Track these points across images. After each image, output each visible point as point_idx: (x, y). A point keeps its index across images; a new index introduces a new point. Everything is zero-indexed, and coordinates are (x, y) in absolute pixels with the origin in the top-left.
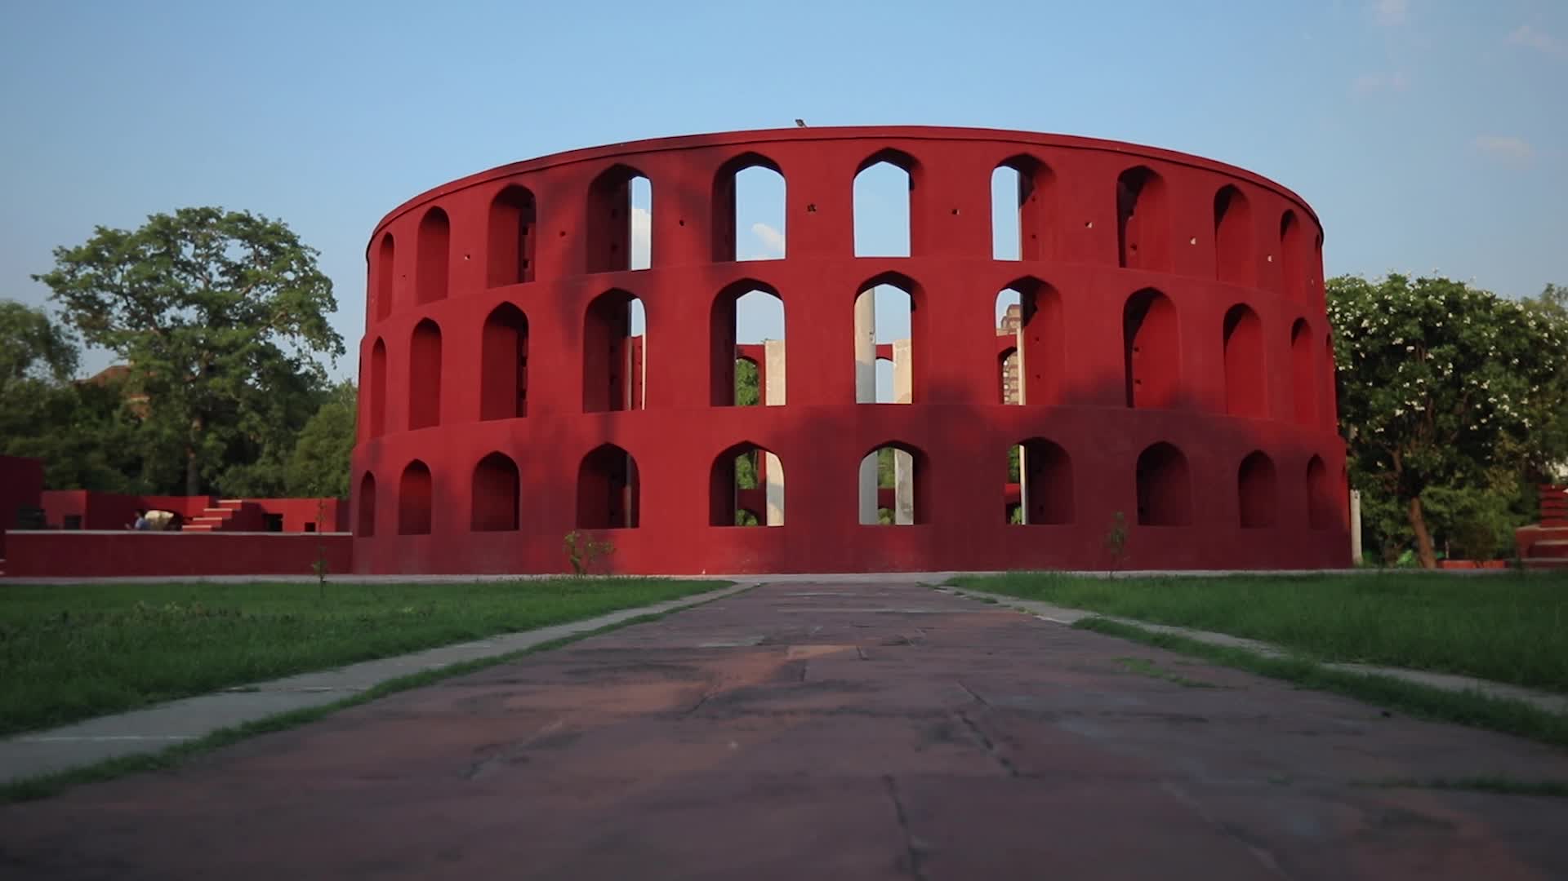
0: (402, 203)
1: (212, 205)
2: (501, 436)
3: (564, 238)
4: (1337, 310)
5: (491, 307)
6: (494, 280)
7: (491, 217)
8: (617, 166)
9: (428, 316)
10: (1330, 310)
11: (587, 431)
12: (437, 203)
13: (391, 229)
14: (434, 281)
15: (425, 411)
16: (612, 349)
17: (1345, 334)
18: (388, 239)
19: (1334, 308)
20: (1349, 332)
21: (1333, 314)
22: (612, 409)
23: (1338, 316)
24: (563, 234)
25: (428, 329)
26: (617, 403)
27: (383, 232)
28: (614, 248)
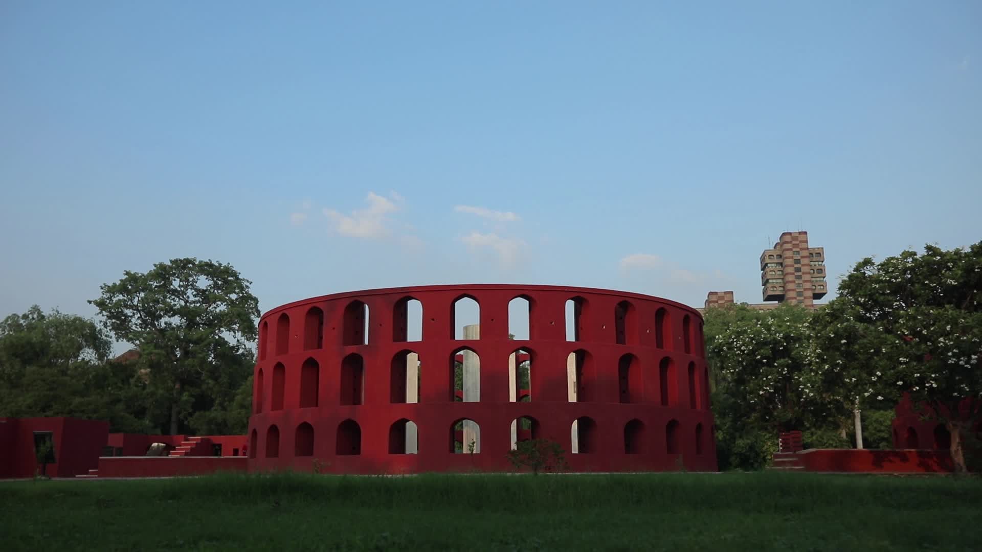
0: (270, 309)
1: (190, 257)
2: (308, 415)
3: (336, 330)
4: (735, 340)
5: (305, 358)
6: (306, 347)
7: (306, 322)
8: (356, 301)
9: (280, 361)
10: (732, 340)
11: (346, 412)
12: (285, 312)
13: (267, 320)
14: (283, 347)
15: (277, 404)
16: (355, 376)
17: (737, 353)
18: (266, 324)
19: (733, 339)
20: (739, 352)
21: (733, 342)
22: (355, 404)
23: (735, 343)
24: (334, 329)
25: (279, 367)
26: (356, 401)
27: (264, 321)
28: (357, 333)
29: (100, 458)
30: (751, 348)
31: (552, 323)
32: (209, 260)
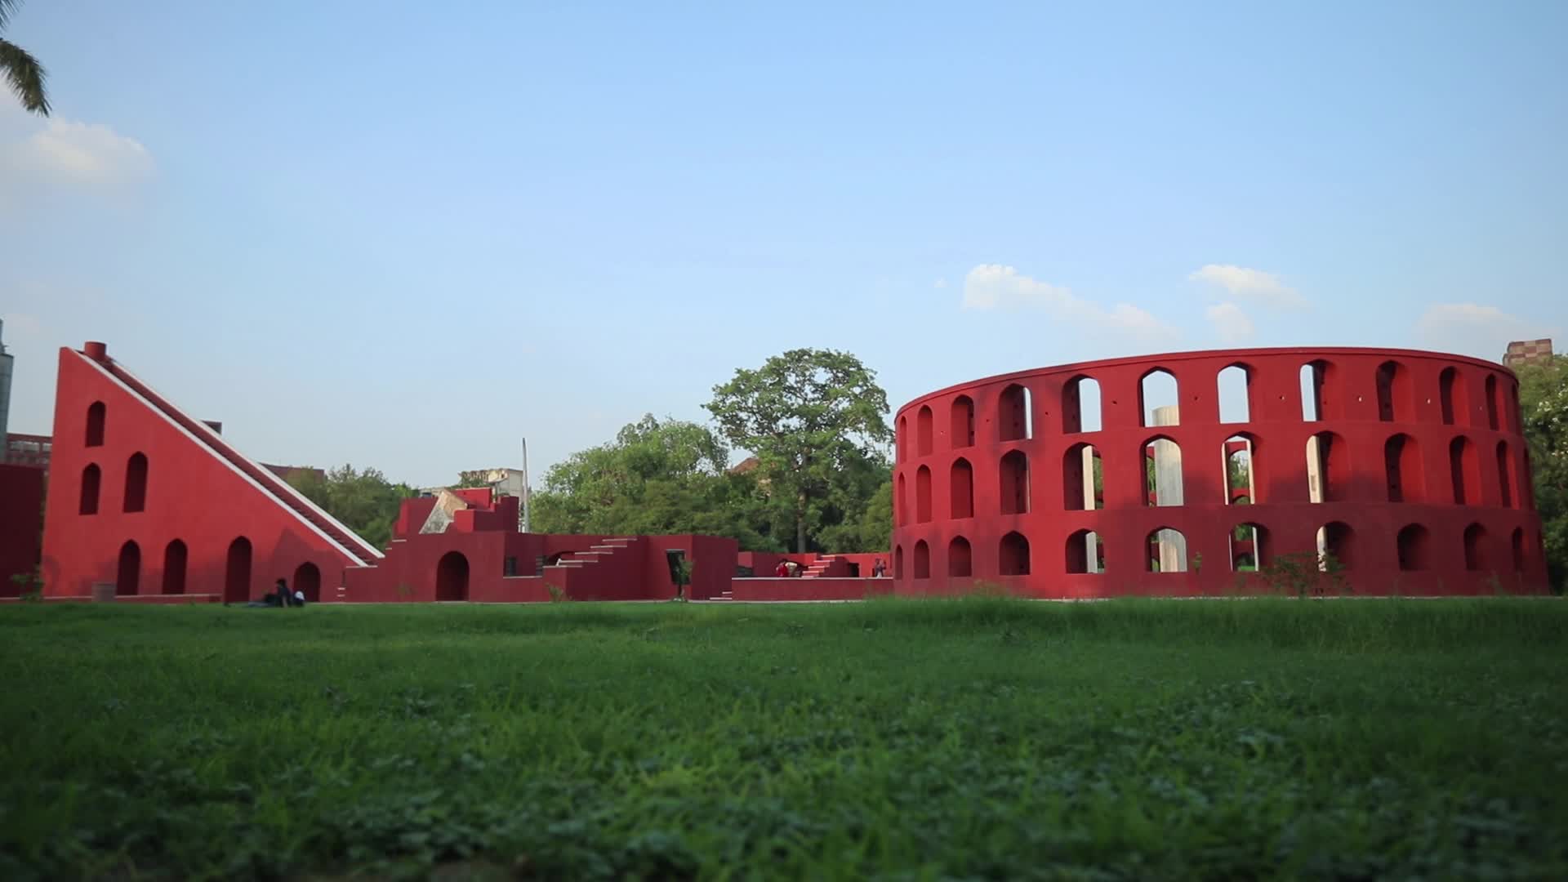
0: (908, 402)
1: (806, 347)
2: (964, 527)
3: (989, 423)
5: (954, 459)
6: (955, 444)
7: (953, 416)
8: (1013, 385)
9: (924, 463)
11: (1006, 524)
12: (925, 403)
13: (905, 414)
14: (926, 445)
15: (924, 516)
16: (1017, 479)
18: (904, 419)
22: (1019, 512)
24: (987, 421)
25: (924, 470)
26: (1021, 509)
27: (900, 417)
28: (1016, 424)
29: (733, 579)
31: (1281, 398)
32: (827, 349)
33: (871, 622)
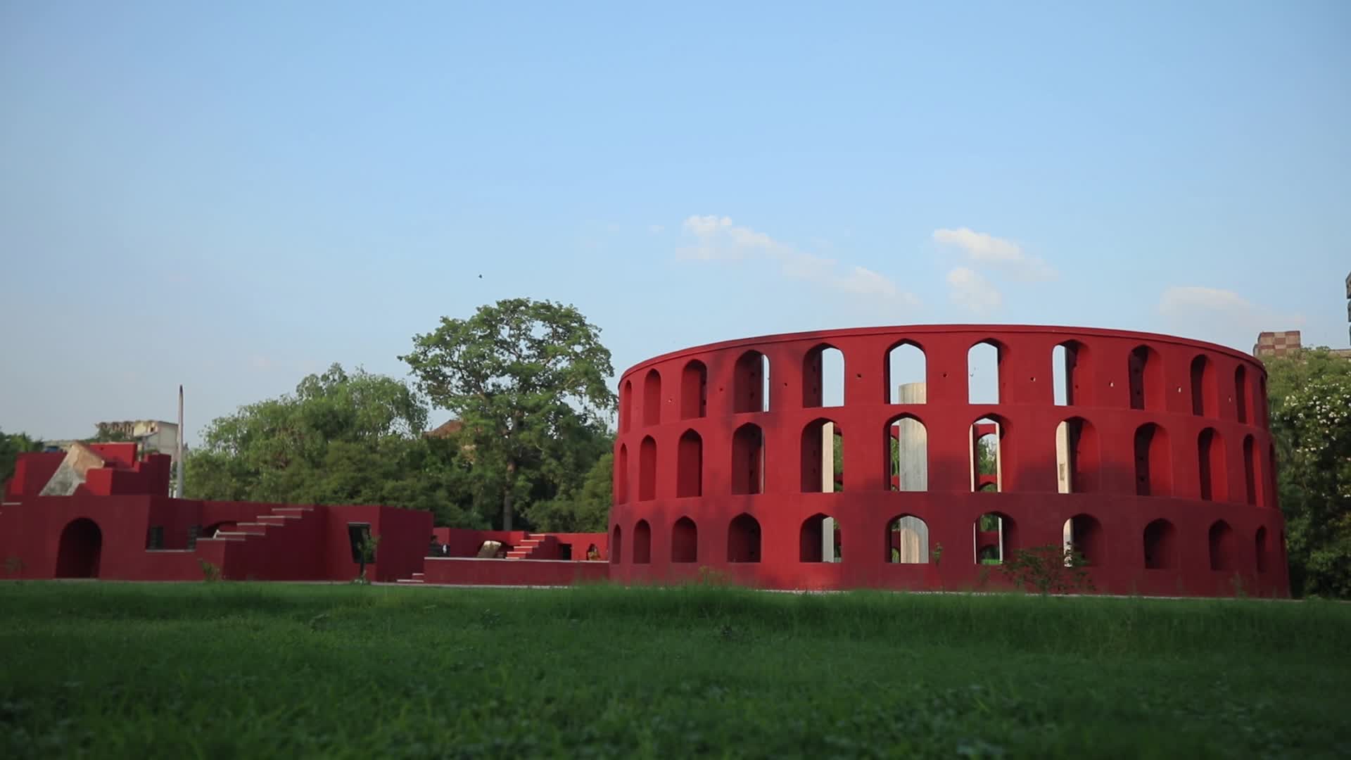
0: (634, 365)
1: (523, 297)
2: (690, 507)
3: (722, 392)
4: (1318, 403)
5: (683, 431)
6: (684, 415)
7: (683, 381)
8: (750, 351)
9: (651, 435)
10: (1312, 403)
11: (737, 506)
12: (653, 367)
13: (631, 378)
14: (652, 414)
15: (648, 492)
16: (751, 455)
17: (1321, 422)
18: (629, 383)
19: (1315, 402)
20: (1325, 421)
21: (1314, 406)
22: (752, 493)
23: (1318, 408)
24: (721, 390)
25: (649, 441)
26: (754, 489)
27: (625, 382)
28: (752, 395)
29: (426, 558)
30: (1346, 415)
31: (1032, 379)
32: (547, 300)
33: (577, 611)
